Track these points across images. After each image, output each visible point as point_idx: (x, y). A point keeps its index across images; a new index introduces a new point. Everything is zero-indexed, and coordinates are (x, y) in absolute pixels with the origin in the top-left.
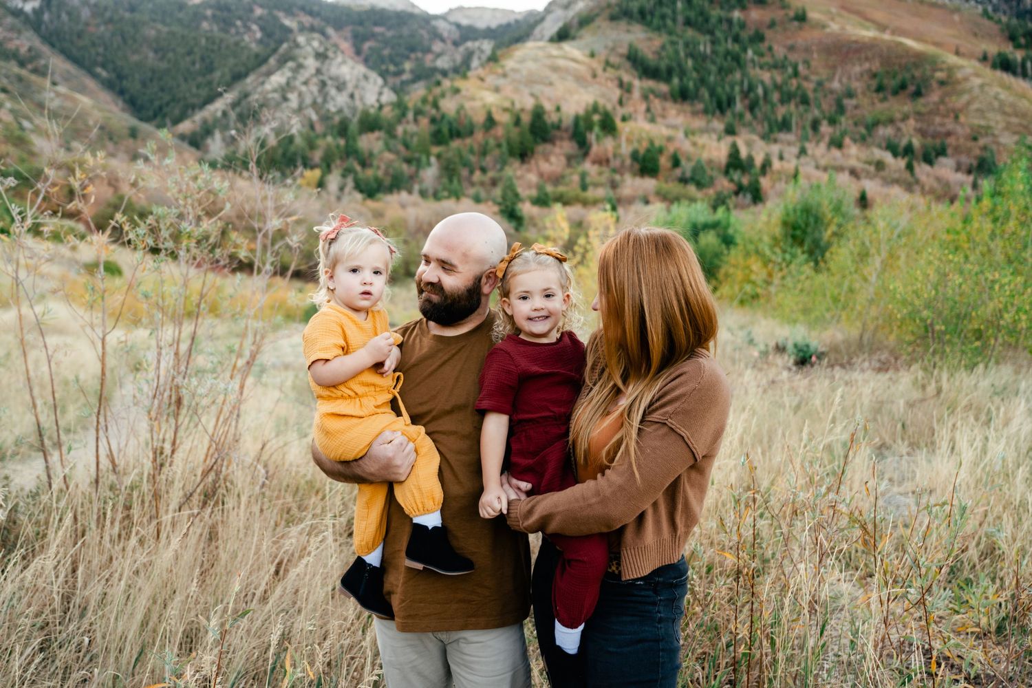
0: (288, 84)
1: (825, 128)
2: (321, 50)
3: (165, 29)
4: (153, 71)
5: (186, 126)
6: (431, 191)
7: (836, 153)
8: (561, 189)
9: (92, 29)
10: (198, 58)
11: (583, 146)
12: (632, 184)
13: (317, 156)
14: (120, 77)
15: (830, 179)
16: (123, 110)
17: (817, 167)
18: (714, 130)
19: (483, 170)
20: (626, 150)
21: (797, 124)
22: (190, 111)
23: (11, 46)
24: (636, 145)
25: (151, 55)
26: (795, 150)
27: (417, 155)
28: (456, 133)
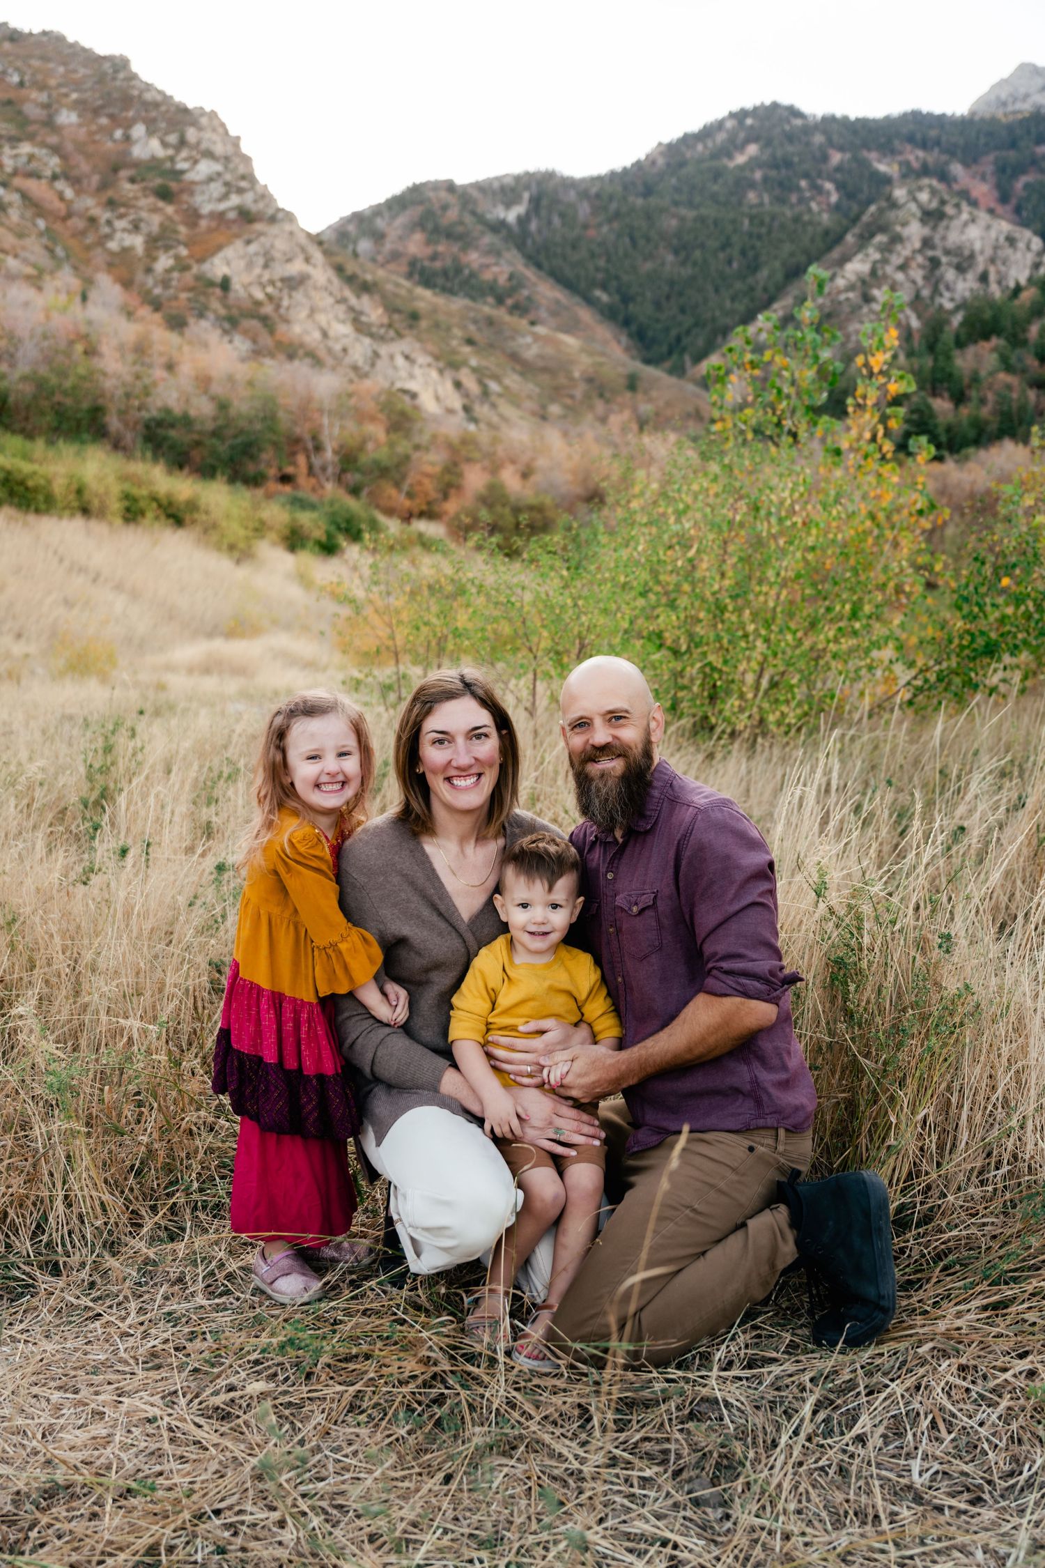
0: (873, 272)
2: (934, 205)
3: (690, 214)
4: (672, 283)
9: (591, 233)
10: (735, 252)
14: (626, 299)
16: (627, 349)
22: (719, 339)
23: (487, 276)
25: (670, 258)
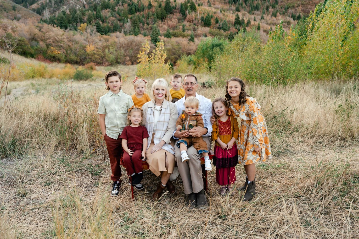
1: (271, 9)
5: (35, 6)
6: (128, 32)
7: (274, 18)
8: (176, 31)
11: (184, 15)
12: (201, 30)
13: (86, 18)
15: (271, 28)
17: (267, 24)
18: (232, 10)
19: (148, 24)
20: (199, 17)
21: (261, 7)
22: (36, 0)
24: (203, 15)
26: (260, 17)
27: (123, 18)
28: (137, 10)
